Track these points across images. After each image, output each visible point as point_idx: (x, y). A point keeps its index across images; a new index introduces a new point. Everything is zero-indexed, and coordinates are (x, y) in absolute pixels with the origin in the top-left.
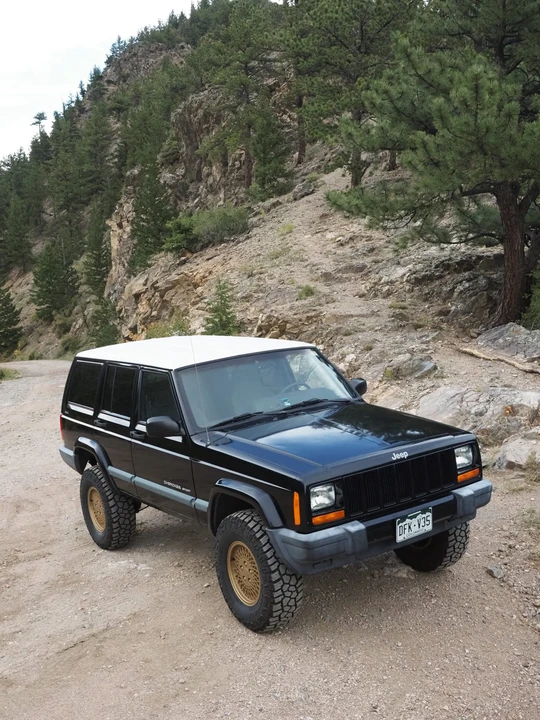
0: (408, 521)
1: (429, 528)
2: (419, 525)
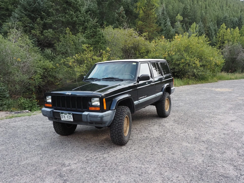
0: (63, 114)
2: (68, 117)
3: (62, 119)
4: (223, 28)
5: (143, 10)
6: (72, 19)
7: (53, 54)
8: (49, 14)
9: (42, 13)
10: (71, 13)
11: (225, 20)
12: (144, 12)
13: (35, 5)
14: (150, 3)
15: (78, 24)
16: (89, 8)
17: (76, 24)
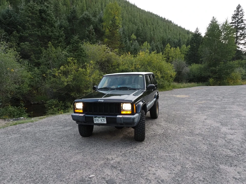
0: (97, 118)
1: (105, 122)
2: (101, 121)
3: (95, 122)
4: (168, 47)
5: (109, 29)
6: (47, 33)
7: (29, 64)
8: (24, 28)
9: (18, 26)
10: (47, 28)
11: (169, 41)
12: (110, 31)
13: (10, 19)
14: (115, 24)
15: (53, 38)
16: (61, 25)
17: (52, 39)
